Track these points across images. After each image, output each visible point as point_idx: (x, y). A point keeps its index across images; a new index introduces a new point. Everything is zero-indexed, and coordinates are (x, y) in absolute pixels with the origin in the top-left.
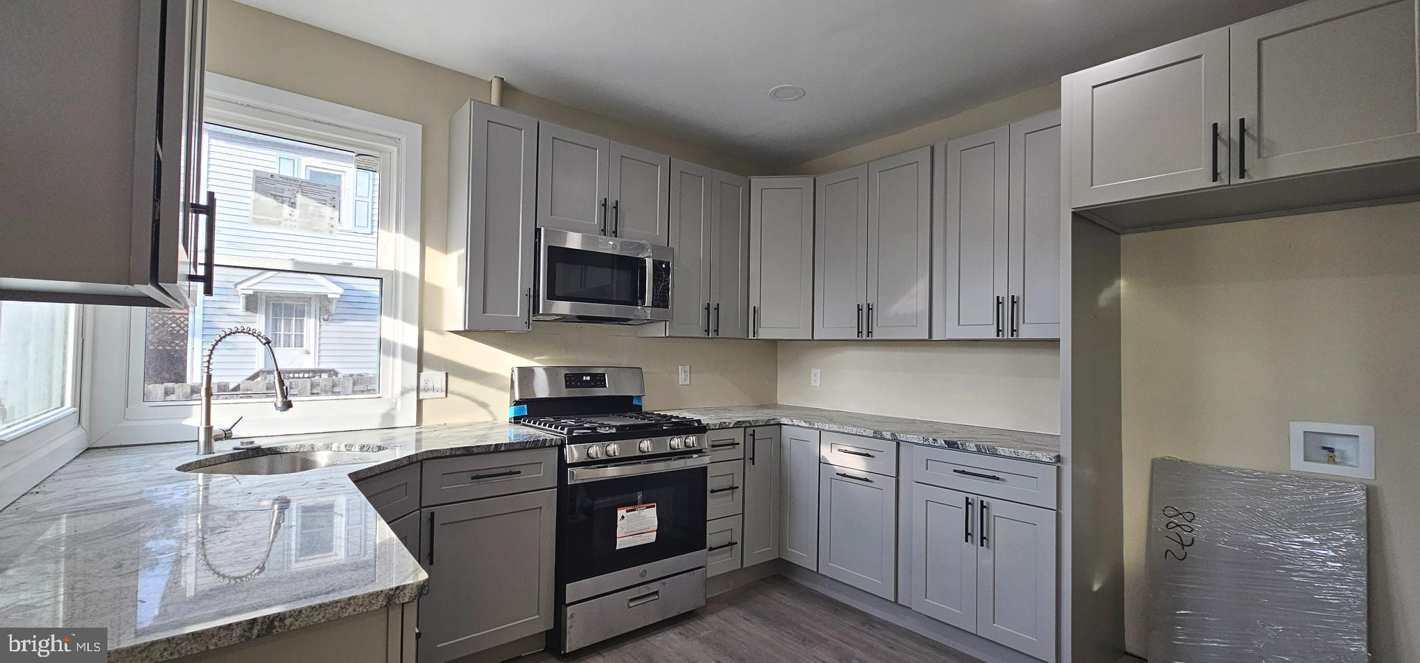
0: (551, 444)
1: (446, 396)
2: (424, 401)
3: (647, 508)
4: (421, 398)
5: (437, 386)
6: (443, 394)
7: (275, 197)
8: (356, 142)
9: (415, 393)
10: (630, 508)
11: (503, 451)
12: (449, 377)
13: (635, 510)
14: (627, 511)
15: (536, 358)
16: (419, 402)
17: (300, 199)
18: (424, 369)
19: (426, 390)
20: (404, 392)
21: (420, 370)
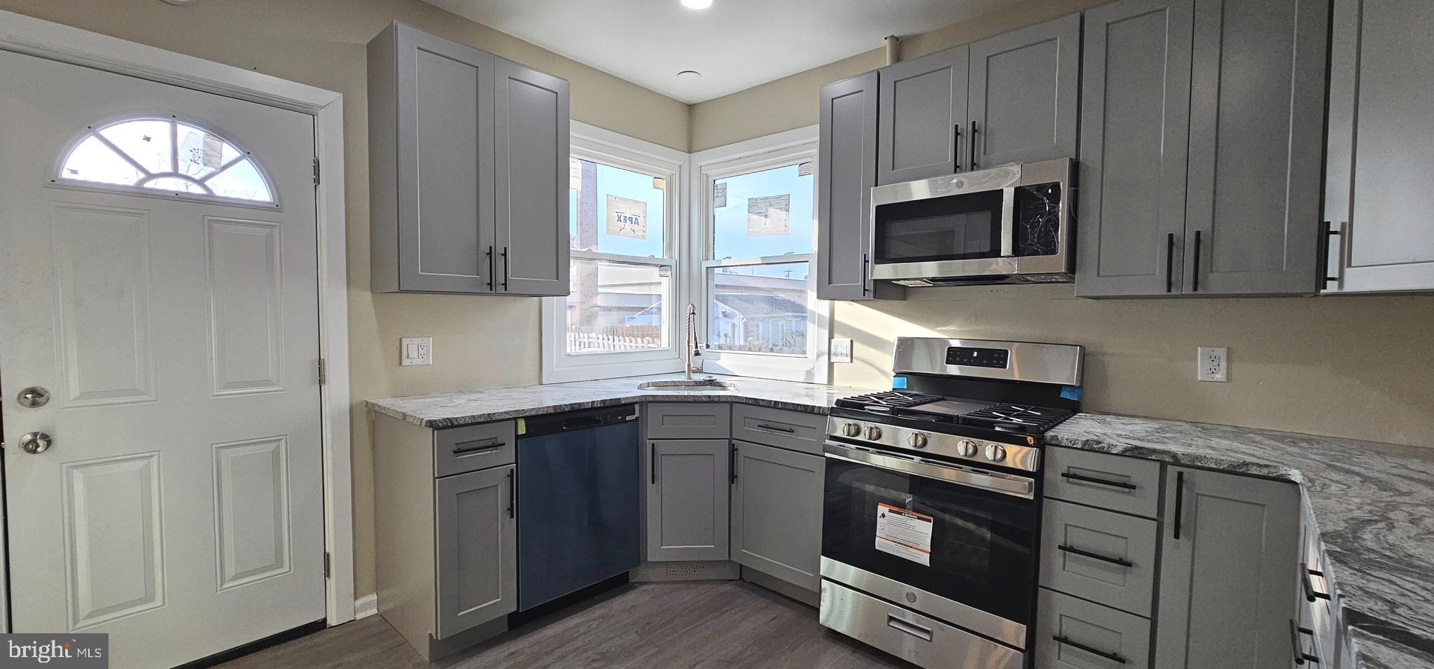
0: (819, 412)
1: (852, 362)
2: (835, 364)
3: (919, 518)
4: (832, 361)
5: (844, 352)
6: (848, 359)
7: (758, 214)
8: (796, 156)
9: (827, 356)
10: (896, 509)
11: (779, 409)
12: (854, 343)
13: (901, 514)
14: (890, 511)
15: (939, 328)
16: (831, 365)
17: (771, 211)
18: (835, 335)
19: (836, 355)
20: (818, 356)
21: (831, 337)
